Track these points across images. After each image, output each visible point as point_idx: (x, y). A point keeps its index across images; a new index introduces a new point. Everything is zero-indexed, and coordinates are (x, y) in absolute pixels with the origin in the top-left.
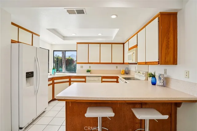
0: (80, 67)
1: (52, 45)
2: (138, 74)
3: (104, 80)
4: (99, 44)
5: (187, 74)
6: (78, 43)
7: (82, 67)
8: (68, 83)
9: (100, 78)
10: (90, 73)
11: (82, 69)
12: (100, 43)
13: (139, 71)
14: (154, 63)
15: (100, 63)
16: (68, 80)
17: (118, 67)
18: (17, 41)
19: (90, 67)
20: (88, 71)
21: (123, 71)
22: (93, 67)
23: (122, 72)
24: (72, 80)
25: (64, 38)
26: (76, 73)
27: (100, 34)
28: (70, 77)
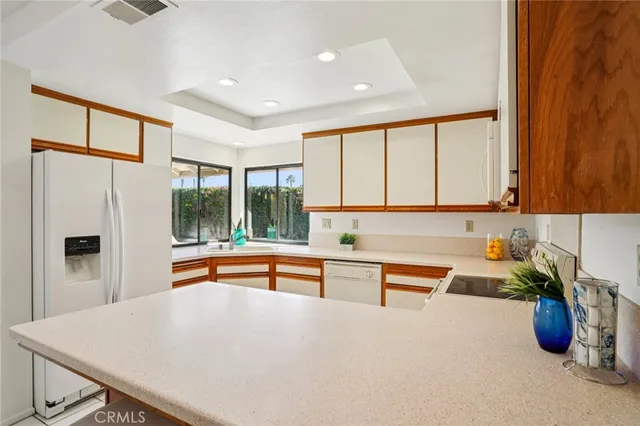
0: (321, 223)
1: (239, 151)
3: (391, 278)
4: (383, 131)
6: (306, 135)
7: (328, 223)
8: (266, 280)
9: (378, 270)
10: (351, 246)
11: (327, 230)
12: (385, 126)
16: (265, 268)
18: (85, 145)
19: (356, 224)
20: (347, 240)
21: (498, 244)
22: (368, 226)
24: (280, 268)
25: (254, 122)
26: (307, 244)
27: (362, 87)
28: (273, 259)
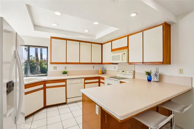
0: (53, 68)
2: (122, 73)
3: (86, 81)
4: (79, 42)
5: (181, 71)
6: (52, 38)
7: (55, 68)
9: (83, 80)
11: (56, 70)
13: (123, 71)
14: (157, 63)
15: (80, 63)
17: (95, 67)
19: (66, 68)
20: (65, 73)
21: (101, 71)
22: (69, 68)
23: (99, 72)
24: (47, 85)
25: (35, 27)
28: (44, 82)
